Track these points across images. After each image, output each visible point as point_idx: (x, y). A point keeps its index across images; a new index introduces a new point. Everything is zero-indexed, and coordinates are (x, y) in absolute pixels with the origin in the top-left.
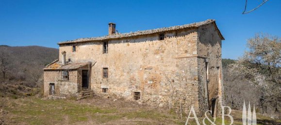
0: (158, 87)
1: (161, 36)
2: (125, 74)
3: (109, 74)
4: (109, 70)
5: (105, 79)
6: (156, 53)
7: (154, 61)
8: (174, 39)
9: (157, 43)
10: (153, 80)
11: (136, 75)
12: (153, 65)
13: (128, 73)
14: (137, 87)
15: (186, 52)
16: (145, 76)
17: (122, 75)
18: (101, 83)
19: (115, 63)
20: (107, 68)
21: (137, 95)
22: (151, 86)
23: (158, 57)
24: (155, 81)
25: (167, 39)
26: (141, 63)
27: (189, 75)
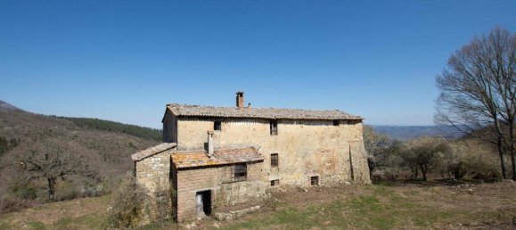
0: (336, 167)
1: (336, 122)
2: (300, 159)
3: (280, 161)
4: (280, 156)
5: (274, 169)
6: (332, 137)
7: (331, 144)
8: (346, 126)
9: (332, 128)
10: (330, 162)
11: (313, 159)
12: (331, 148)
13: (303, 157)
14: (314, 171)
15: (356, 137)
16: (323, 159)
17: (296, 161)
18: (268, 174)
19: (287, 147)
20: (277, 154)
21: (314, 180)
22: (329, 168)
23: (334, 140)
24: (333, 163)
25: (341, 126)
26: (318, 146)
27: (360, 155)
